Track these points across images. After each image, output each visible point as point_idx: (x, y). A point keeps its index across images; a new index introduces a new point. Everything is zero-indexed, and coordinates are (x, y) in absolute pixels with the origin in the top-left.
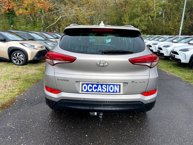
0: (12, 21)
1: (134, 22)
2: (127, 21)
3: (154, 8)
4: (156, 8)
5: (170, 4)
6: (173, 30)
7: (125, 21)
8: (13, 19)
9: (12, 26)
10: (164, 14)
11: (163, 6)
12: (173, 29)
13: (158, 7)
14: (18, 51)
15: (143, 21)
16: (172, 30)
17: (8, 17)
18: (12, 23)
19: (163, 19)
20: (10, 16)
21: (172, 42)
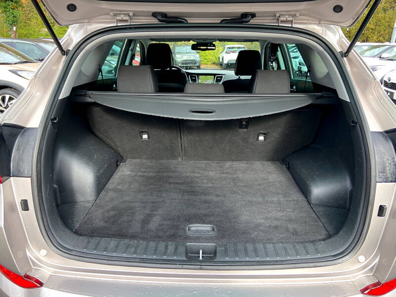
0: (14, 17)
6: (372, 29)
8: (16, 12)
9: (15, 28)
12: (373, 27)
14: (6, 91)
16: (371, 31)
17: (5, 8)
18: (14, 22)
20: (9, 5)
21: (380, 57)
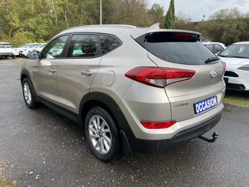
1: (29, 24)
2: (17, 22)
3: (53, 7)
4: (55, 7)
5: (70, 4)
7: (14, 21)
10: (66, 16)
11: (64, 6)
13: (57, 6)
15: (41, 23)
19: (66, 23)
